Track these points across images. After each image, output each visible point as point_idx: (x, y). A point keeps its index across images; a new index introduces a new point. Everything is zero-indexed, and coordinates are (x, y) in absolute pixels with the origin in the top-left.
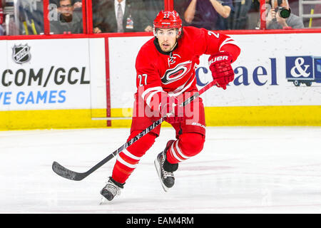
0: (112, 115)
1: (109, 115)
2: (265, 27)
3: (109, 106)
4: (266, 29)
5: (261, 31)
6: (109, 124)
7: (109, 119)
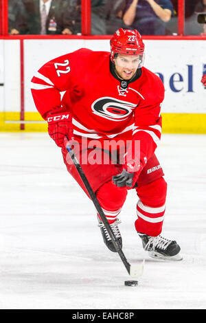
0: (25, 118)
1: (22, 119)
2: (182, 33)
3: (22, 109)
4: (183, 35)
5: (179, 37)
6: (22, 127)
7: (22, 122)
